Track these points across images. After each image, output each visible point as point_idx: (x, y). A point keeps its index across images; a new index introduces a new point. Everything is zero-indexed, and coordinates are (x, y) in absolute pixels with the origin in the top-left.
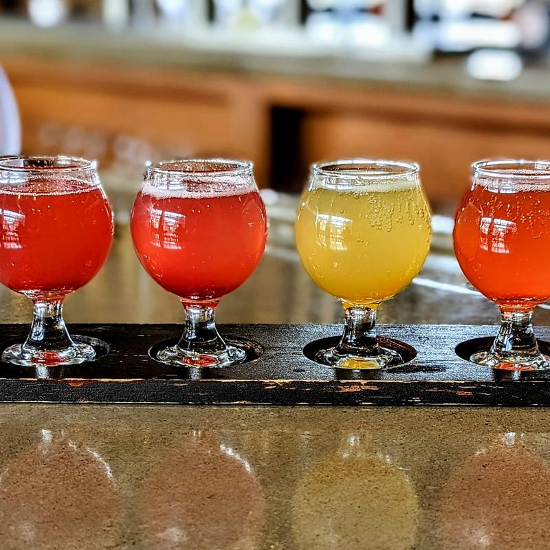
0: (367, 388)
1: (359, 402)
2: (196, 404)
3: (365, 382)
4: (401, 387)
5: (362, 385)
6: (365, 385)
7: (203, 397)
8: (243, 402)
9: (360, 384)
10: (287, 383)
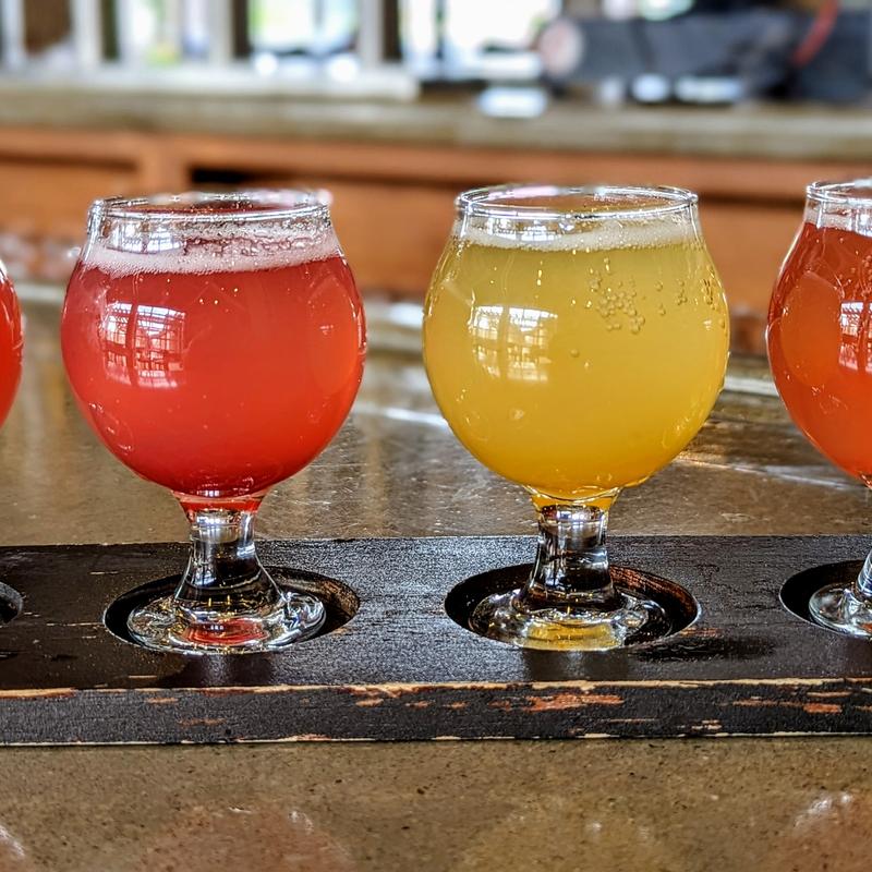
0: (597, 699)
1: (577, 734)
2: (197, 745)
3: (591, 686)
4: (676, 696)
5: (583, 693)
6: (591, 692)
7: (214, 728)
8: (306, 738)
9: (578, 691)
10: (407, 693)
